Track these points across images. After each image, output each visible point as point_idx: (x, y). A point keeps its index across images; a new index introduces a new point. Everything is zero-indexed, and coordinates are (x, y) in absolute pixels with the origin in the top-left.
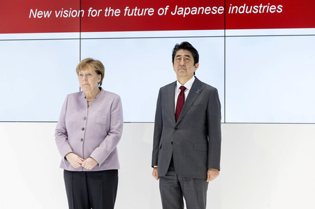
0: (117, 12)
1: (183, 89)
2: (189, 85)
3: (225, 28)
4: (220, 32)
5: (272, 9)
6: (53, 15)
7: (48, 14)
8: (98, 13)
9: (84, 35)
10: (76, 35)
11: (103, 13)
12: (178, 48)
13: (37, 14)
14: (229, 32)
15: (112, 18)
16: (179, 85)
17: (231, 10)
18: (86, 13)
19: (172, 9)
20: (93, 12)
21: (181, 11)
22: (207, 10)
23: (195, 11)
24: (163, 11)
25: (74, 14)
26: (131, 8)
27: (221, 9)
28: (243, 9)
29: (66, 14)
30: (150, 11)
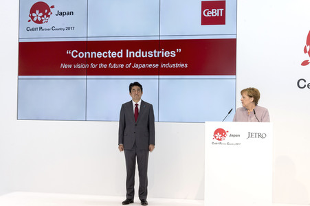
0: (105, 66)
1: (137, 105)
2: (139, 103)
3: (159, 75)
4: (157, 77)
5: (182, 66)
6: (73, 67)
7: (70, 66)
8: (95, 66)
9: (88, 77)
10: (85, 77)
11: (98, 66)
12: (131, 85)
13: (65, 66)
14: (161, 77)
15: (103, 69)
16: (134, 103)
17: (162, 66)
18: (90, 66)
19: (132, 65)
20: (93, 66)
21: (137, 66)
22: (150, 66)
23: (144, 66)
24: (128, 66)
25: (84, 66)
26: (112, 64)
27: (157, 65)
28: (168, 66)
29: (79, 66)
30: (122, 66)
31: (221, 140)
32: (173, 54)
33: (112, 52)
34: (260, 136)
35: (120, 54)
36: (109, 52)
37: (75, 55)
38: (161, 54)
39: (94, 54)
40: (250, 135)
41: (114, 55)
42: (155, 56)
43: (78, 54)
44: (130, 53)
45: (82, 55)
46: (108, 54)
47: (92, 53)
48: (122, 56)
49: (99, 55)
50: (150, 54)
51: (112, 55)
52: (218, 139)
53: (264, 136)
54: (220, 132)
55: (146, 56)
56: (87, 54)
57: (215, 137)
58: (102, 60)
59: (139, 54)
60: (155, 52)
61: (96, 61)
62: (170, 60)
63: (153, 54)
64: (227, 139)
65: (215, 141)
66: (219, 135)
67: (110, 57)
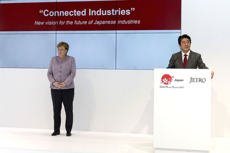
0: (71, 23)
3: (116, 30)
4: (115, 31)
5: (136, 22)
6: (45, 23)
7: (43, 23)
8: (63, 23)
9: (58, 32)
10: (55, 32)
11: (65, 23)
13: (38, 23)
14: (118, 31)
15: (69, 25)
17: (119, 22)
18: (59, 23)
19: (94, 22)
20: (62, 23)
21: (98, 23)
22: (109, 22)
23: (104, 23)
24: (91, 22)
25: (54, 23)
26: (78, 21)
27: (115, 22)
28: (124, 22)
29: (50, 23)
30: (85, 22)
31: (167, 84)
32: (128, 12)
33: (77, 11)
34: (200, 80)
35: (84, 13)
36: (75, 11)
37: (46, 14)
38: (118, 13)
39: (62, 13)
40: (192, 80)
41: (79, 13)
42: (113, 14)
43: (49, 13)
44: (92, 12)
45: (52, 14)
46: (73, 13)
47: (61, 12)
48: (85, 14)
49: (66, 13)
50: (109, 13)
51: (77, 13)
52: (165, 83)
53: (204, 80)
54: (167, 77)
55: (105, 14)
56: (57, 13)
57: (163, 81)
58: (69, 18)
59: (100, 12)
60: (113, 10)
61: (64, 18)
62: (125, 17)
63: (111, 12)
64: (173, 83)
65: (163, 85)
66: (165, 80)
67: (75, 15)
